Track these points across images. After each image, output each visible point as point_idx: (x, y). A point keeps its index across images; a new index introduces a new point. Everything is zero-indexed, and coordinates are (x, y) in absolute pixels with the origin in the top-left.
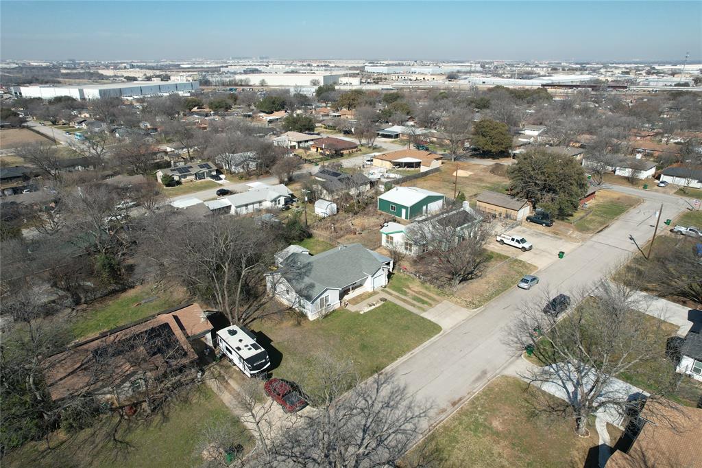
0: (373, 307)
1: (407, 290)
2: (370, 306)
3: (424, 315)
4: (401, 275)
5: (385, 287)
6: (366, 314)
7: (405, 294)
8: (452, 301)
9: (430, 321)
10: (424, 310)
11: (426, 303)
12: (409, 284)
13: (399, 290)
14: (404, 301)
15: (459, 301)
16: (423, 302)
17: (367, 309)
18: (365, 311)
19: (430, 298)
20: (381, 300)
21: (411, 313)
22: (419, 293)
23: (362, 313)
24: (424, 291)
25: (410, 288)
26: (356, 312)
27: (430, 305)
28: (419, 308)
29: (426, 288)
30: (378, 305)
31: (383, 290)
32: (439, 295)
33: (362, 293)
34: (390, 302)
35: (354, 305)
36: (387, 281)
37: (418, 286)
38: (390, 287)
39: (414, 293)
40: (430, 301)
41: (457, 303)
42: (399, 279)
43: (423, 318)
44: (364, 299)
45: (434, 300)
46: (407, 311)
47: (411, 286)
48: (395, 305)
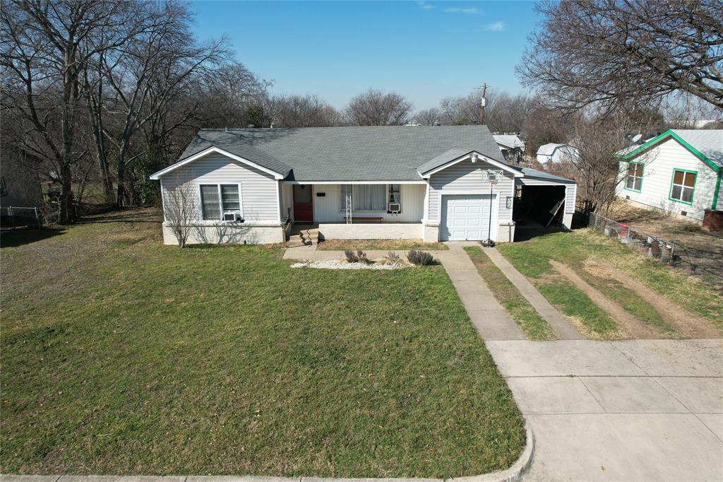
0: (357, 266)
1: (561, 267)
2: (353, 259)
5: (492, 244)
7: (539, 271)
12: (592, 257)
13: (530, 259)
14: (498, 283)
17: (328, 264)
18: (312, 266)
22: (601, 282)
23: (296, 266)
24: (636, 284)
25: (579, 266)
26: (288, 260)
29: (656, 279)
34: (439, 271)
37: (625, 268)
38: (504, 249)
39: (575, 279)
42: (569, 243)
47: (589, 262)
48: (438, 281)
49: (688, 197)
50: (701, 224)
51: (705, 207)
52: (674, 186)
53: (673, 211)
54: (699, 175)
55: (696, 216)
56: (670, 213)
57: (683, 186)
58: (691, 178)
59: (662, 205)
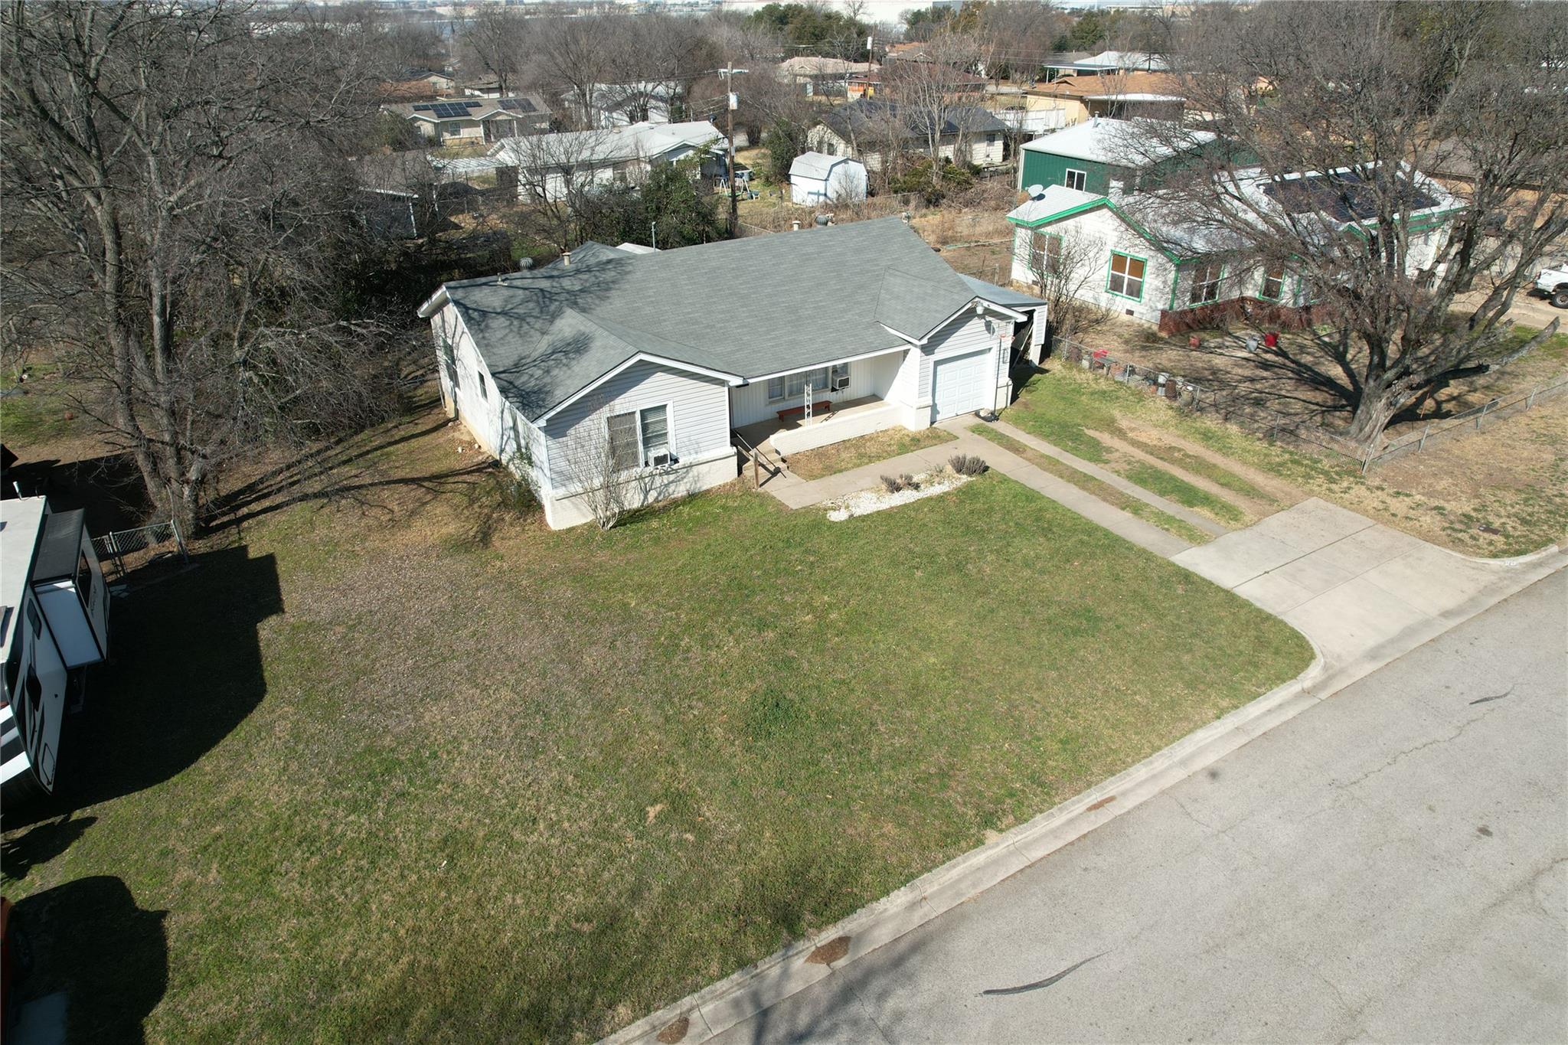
0: (907, 496)
1: (1106, 438)
2: (894, 487)
3: (1193, 559)
4: (1081, 377)
5: (994, 417)
6: (859, 525)
7: (1095, 452)
8: (1356, 506)
9: (1230, 598)
10: (1195, 537)
11: (1207, 500)
12: (1117, 413)
13: (1065, 434)
14: (1084, 482)
15: (1399, 506)
16: (1190, 496)
17: (869, 502)
18: (858, 512)
19: (1228, 481)
20: (960, 466)
21: (1113, 544)
22: (1166, 453)
23: (836, 516)
24: (1194, 447)
25: (1121, 433)
26: (807, 510)
27: (1232, 513)
28: (1165, 521)
29: (1206, 436)
30: (936, 490)
31: (977, 430)
32: (1275, 469)
33: (868, 430)
34: (1004, 480)
35: (812, 476)
36: (1005, 394)
37: (1164, 425)
38: (1017, 422)
39: (1139, 454)
40: (1227, 496)
41: (1384, 516)
42: (1069, 394)
43: (1187, 577)
44: (871, 459)
45: (1250, 492)
46: (1092, 529)
47: (1124, 424)
48: (1031, 496)
49: (1135, 291)
50: (1155, 328)
51: (1160, 306)
52: (1113, 275)
53: (1114, 308)
54: (1149, 263)
55: (1148, 316)
56: (1108, 310)
57: (1126, 276)
58: (1138, 267)
59: (1095, 299)
